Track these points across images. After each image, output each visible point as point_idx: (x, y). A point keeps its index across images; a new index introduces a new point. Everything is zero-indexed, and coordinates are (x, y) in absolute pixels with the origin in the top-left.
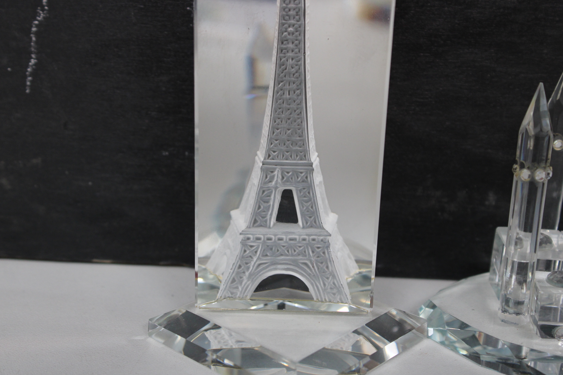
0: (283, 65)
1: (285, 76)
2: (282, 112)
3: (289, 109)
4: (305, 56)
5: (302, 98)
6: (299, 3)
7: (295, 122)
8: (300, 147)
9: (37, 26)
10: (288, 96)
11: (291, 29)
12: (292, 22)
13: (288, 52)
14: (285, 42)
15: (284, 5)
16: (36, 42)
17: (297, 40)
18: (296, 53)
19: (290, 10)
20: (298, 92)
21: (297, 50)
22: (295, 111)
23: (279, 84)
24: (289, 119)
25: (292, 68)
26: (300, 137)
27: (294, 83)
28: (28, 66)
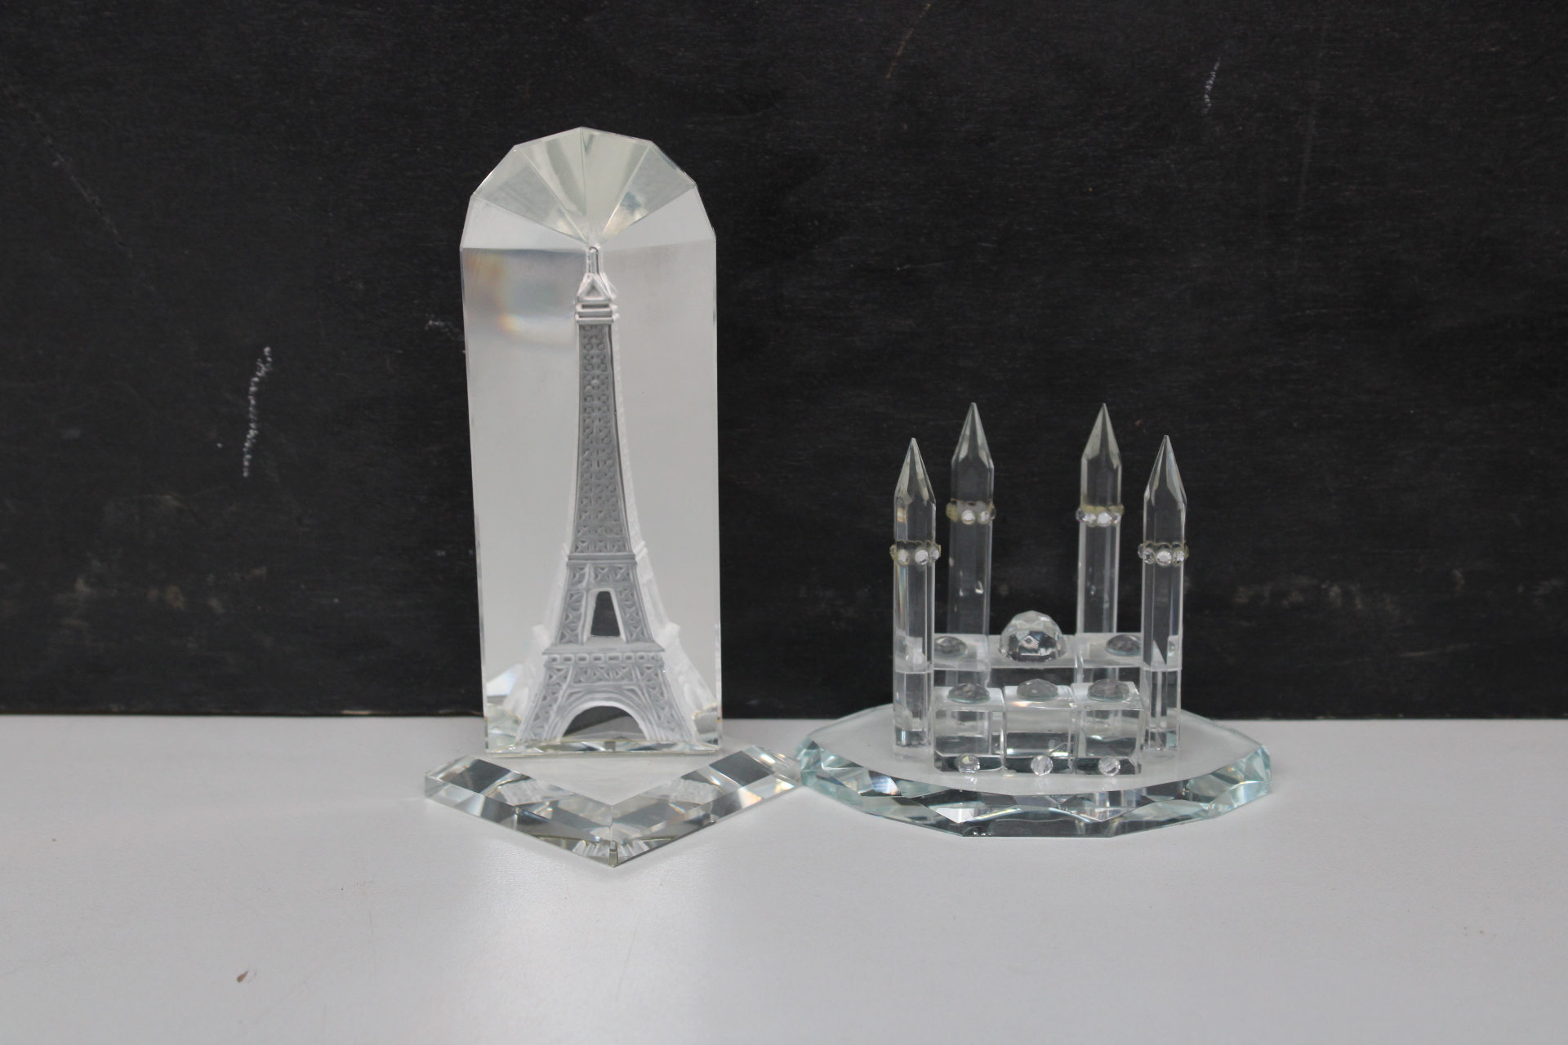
0: (588, 428)
1: (592, 442)
2: (591, 490)
3: (599, 485)
4: (616, 415)
5: (616, 471)
6: (604, 348)
7: (608, 501)
8: (617, 534)
9: (257, 384)
10: (597, 468)
11: (595, 382)
12: (597, 372)
13: (593, 411)
14: (588, 399)
15: (585, 351)
16: (257, 407)
17: (604, 395)
18: (605, 412)
19: (592, 357)
20: (609, 462)
21: (605, 408)
22: (607, 487)
23: (584, 453)
24: (600, 498)
25: (600, 431)
26: (616, 521)
27: (604, 451)
28: (245, 440)
